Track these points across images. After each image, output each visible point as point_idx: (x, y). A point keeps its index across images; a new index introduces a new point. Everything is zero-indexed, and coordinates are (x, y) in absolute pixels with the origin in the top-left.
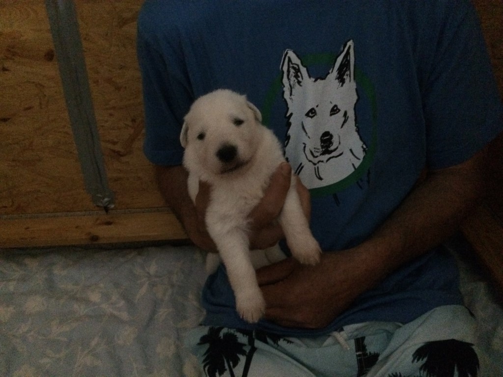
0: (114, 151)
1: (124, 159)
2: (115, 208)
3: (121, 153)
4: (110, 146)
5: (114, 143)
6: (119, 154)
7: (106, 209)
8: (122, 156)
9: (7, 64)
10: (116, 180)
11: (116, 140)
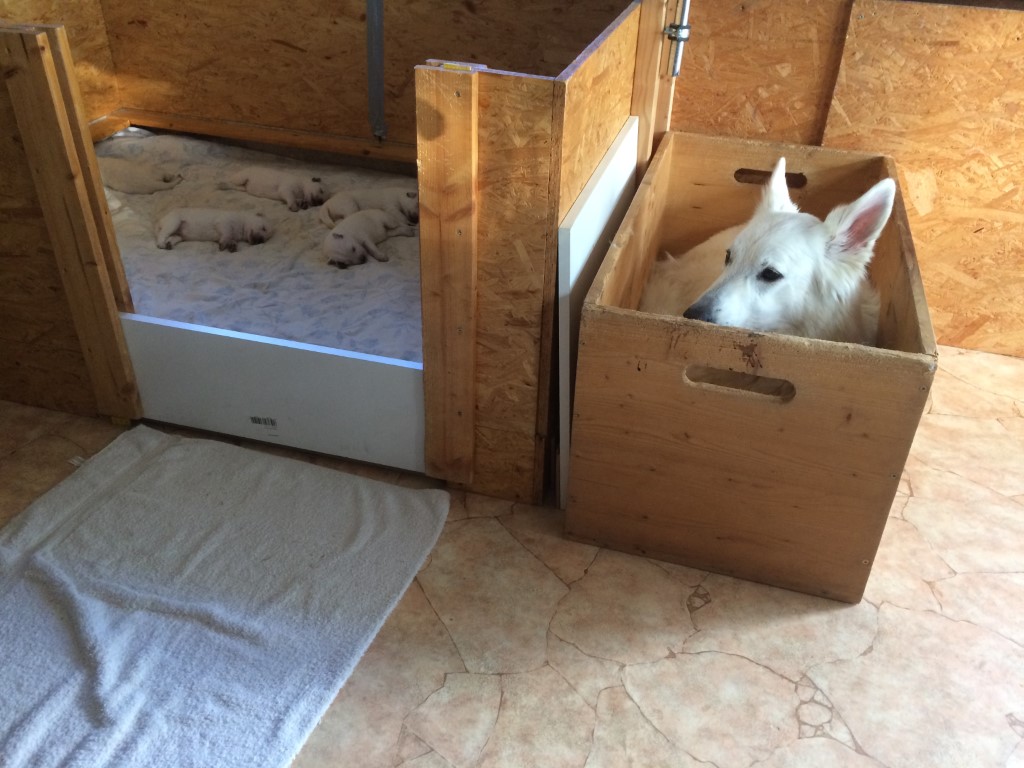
0: (391, 92)
1: (397, 100)
4: (390, 89)
5: (393, 86)
6: (395, 96)
7: (380, 139)
8: (397, 97)
9: (338, 20)
10: (390, 116)
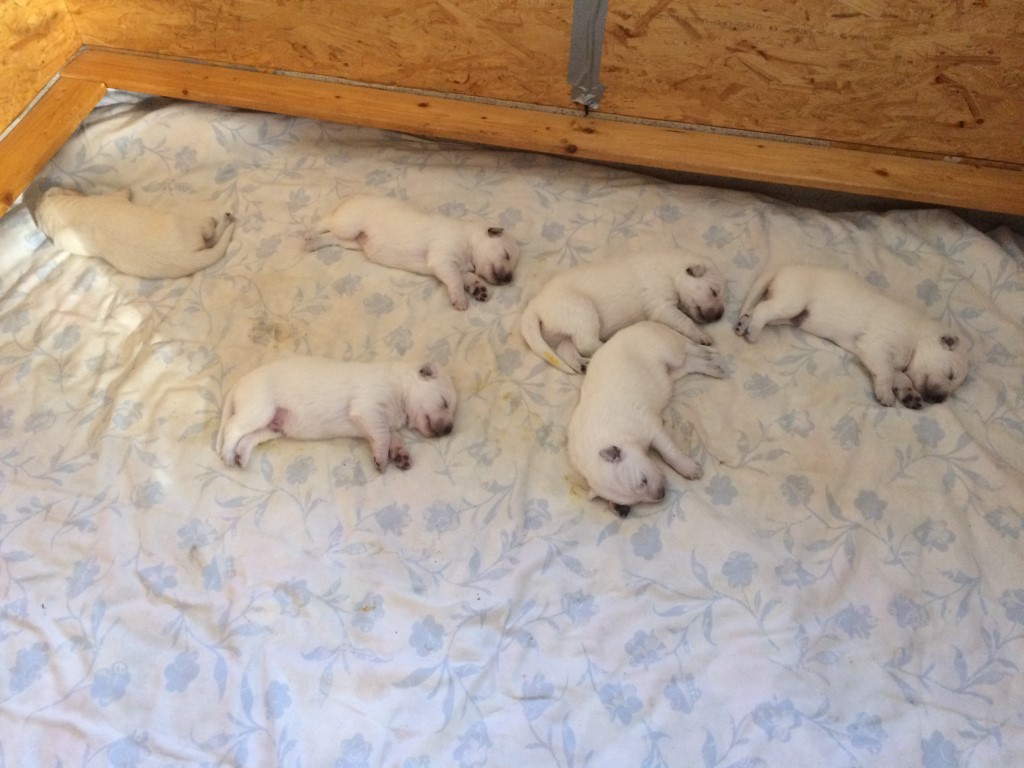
0: (621, 28)
1: (631, 42)
2: (599, 111)
3: (631, 33)
4: (619, 20)
5: (626, 17)
6: (627, 34)
7: (587, 109)
8: (631, 36)
10: (613, 69)
11: (629, 12)
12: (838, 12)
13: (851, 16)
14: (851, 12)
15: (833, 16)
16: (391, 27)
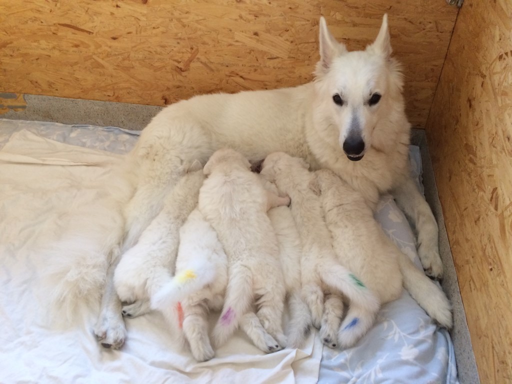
12: (269, 57)
13: (275, 58)
14: (275, 57)
15: (268, 59)
16: (74, 71)
